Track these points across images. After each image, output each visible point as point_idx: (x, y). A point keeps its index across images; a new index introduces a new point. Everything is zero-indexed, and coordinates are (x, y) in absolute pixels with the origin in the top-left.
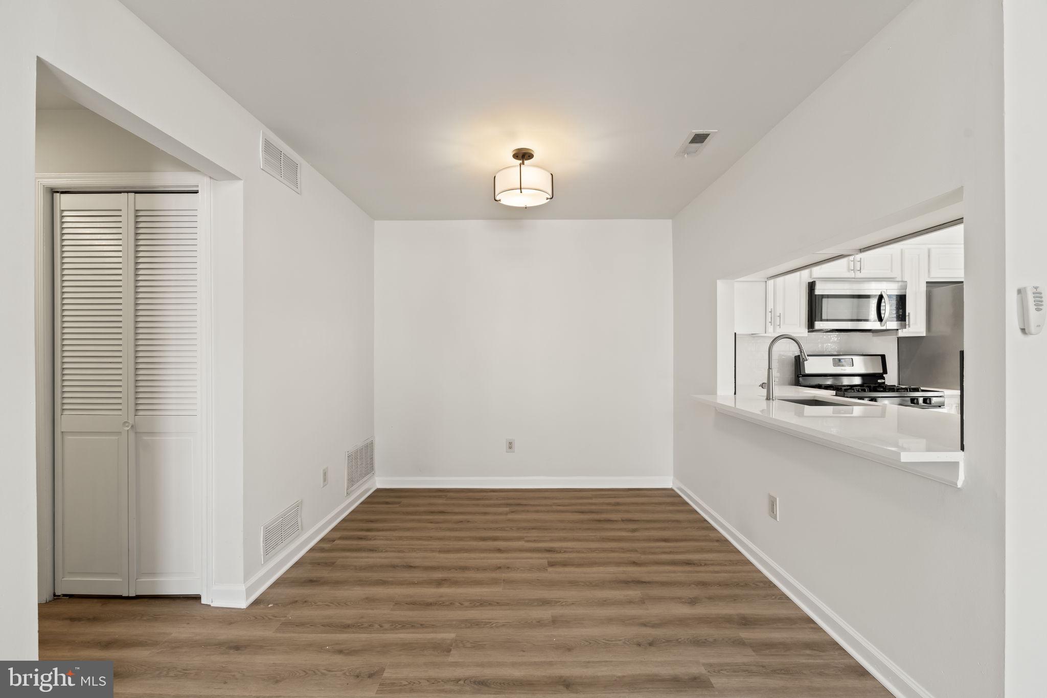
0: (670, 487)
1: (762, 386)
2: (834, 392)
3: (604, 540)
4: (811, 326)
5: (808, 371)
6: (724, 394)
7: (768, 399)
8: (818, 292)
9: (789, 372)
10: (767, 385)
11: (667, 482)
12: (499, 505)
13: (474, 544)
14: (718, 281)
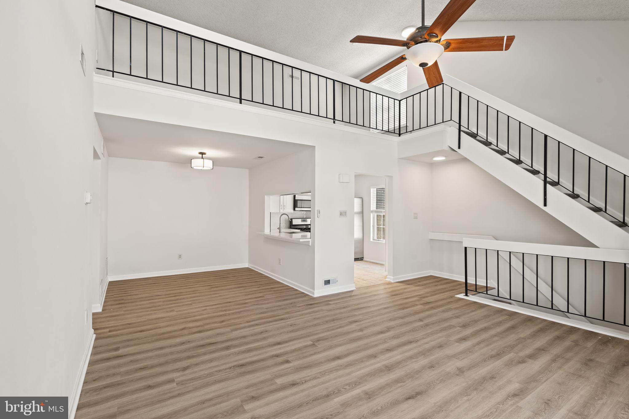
0: (247, 267)
1: (278, 229)
2: (300, 230)
3: (227, 281)
4: (294, 209)
5: (293, 224)
6: (267, 231)
7: (280, 232)
8: (296, 199)
9: (288, 224)
10: (279, 228)
11: (246, 265)
12: (180, 279)
13: (179, 288)
14: (265, 196)
